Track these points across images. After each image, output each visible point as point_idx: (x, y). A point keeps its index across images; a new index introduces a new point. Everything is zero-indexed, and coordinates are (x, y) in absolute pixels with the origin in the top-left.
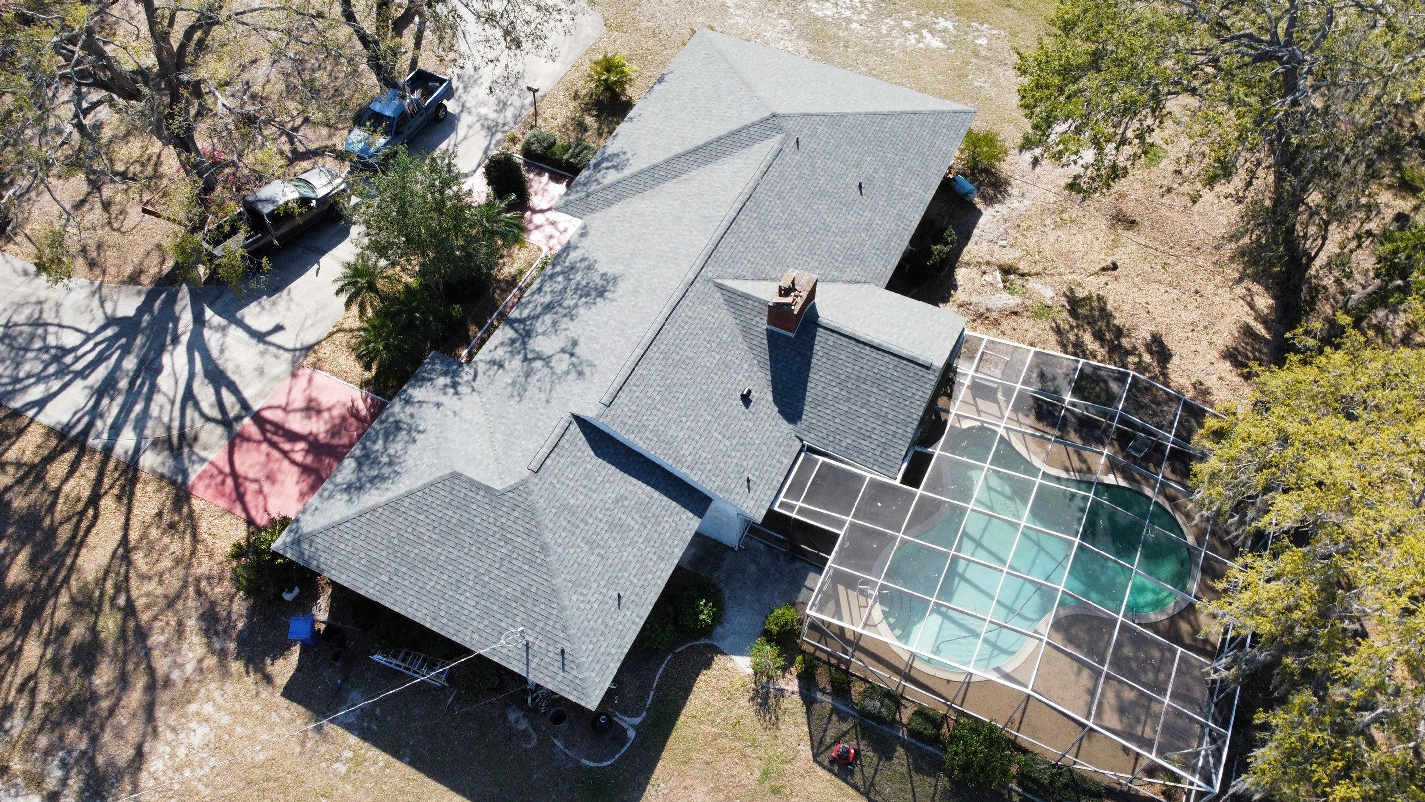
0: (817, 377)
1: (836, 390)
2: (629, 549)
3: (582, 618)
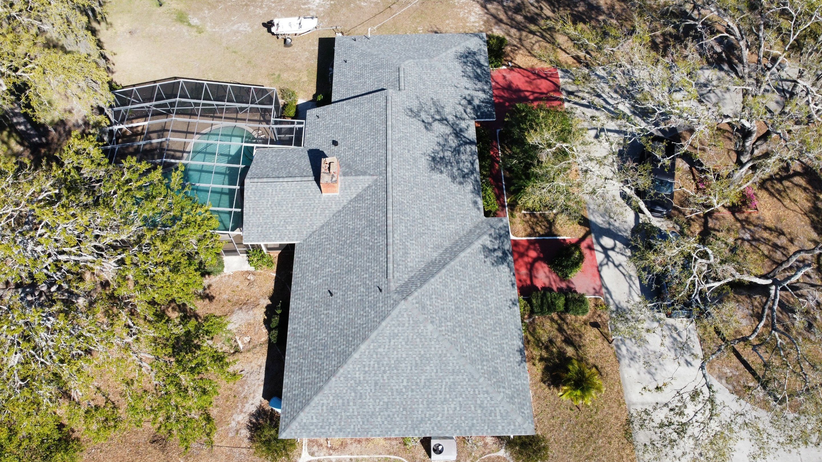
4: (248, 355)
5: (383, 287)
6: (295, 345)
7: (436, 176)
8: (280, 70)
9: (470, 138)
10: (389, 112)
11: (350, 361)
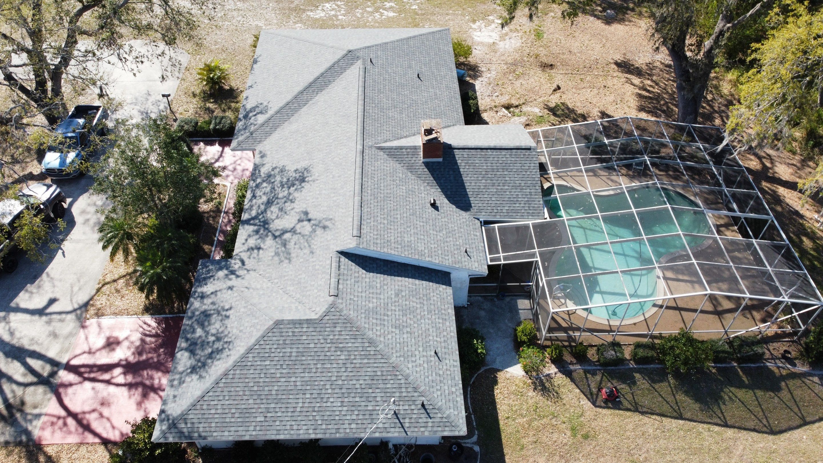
0: (469, 179)
1: (483, 181)
2: (423, 321)
3: (423, 377)
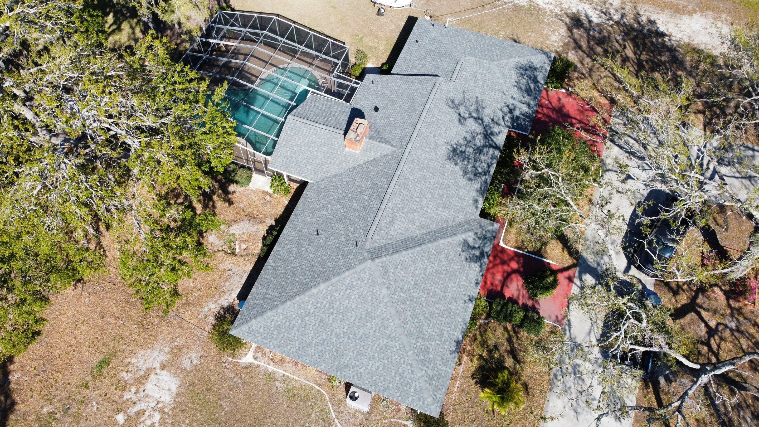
4: (240, 259)
5: (359, 243)
6: (273, 264)
7: (450, 166)
8: (364, 34)
9: (498, 143)
10: (432, 97)
11: (308, 293)
